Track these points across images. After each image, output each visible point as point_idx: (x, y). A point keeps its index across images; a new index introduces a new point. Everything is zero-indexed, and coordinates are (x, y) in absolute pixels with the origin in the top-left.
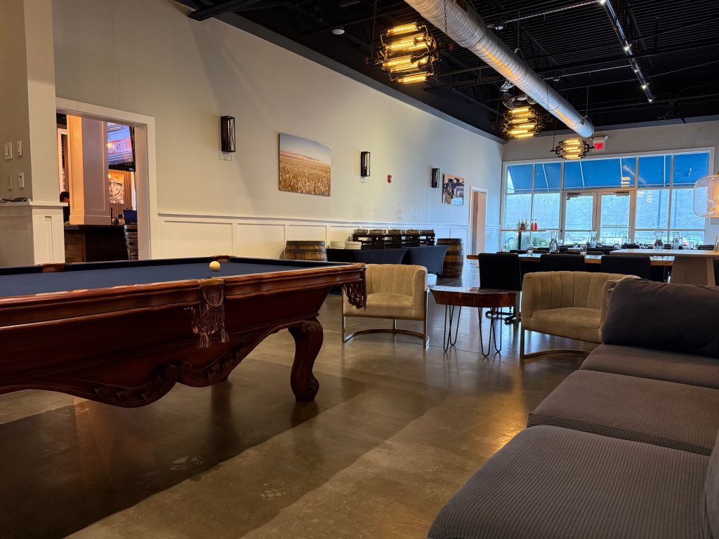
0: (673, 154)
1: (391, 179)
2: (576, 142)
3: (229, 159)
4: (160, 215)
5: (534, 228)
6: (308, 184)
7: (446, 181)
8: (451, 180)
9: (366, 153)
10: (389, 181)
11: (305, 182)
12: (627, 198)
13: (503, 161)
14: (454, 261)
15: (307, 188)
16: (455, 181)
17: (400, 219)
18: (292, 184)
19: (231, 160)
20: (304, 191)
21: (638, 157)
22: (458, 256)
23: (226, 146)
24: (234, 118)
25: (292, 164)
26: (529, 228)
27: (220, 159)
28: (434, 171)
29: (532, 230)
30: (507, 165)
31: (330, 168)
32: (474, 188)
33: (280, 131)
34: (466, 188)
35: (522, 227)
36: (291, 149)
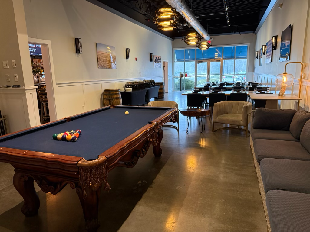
0: (235, 46)
1: (137, 60)
2: (206, 43)
3: (79, 56)
4: (57, 84)
5: (186, 76)
6: (108, 64)
7: (155, 58)
8: (156, 58)
9: (127, 49)
10: (136, 60)
11: (107, 64)
12: (220, 63)
13: (173, 48)
14: (161, 92)
15: (108, 66)
16: (158, 58)
17: (140, 76)
18: (103, 65)
19: (80, 57)
20: (107, 68)
21: (223, 47)
22: (163, 90)
23: (78, 51)
24: (81, 39)
25: (102, 57)
26: (184, 76)
27: (76, 57)
28: (151, 54)
29: (185, 77)
30: (175, 50)
31: (115, 57)
32: (164, 61)
33: (97, 42)
34: (161, 61)
35: (182, 76)
36: (101, 50)
